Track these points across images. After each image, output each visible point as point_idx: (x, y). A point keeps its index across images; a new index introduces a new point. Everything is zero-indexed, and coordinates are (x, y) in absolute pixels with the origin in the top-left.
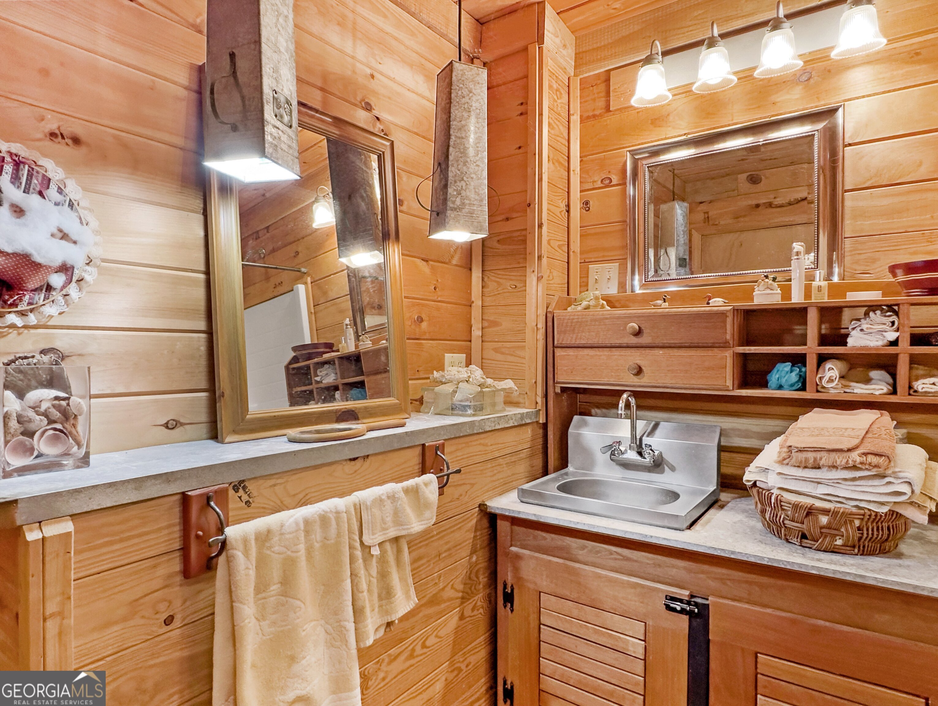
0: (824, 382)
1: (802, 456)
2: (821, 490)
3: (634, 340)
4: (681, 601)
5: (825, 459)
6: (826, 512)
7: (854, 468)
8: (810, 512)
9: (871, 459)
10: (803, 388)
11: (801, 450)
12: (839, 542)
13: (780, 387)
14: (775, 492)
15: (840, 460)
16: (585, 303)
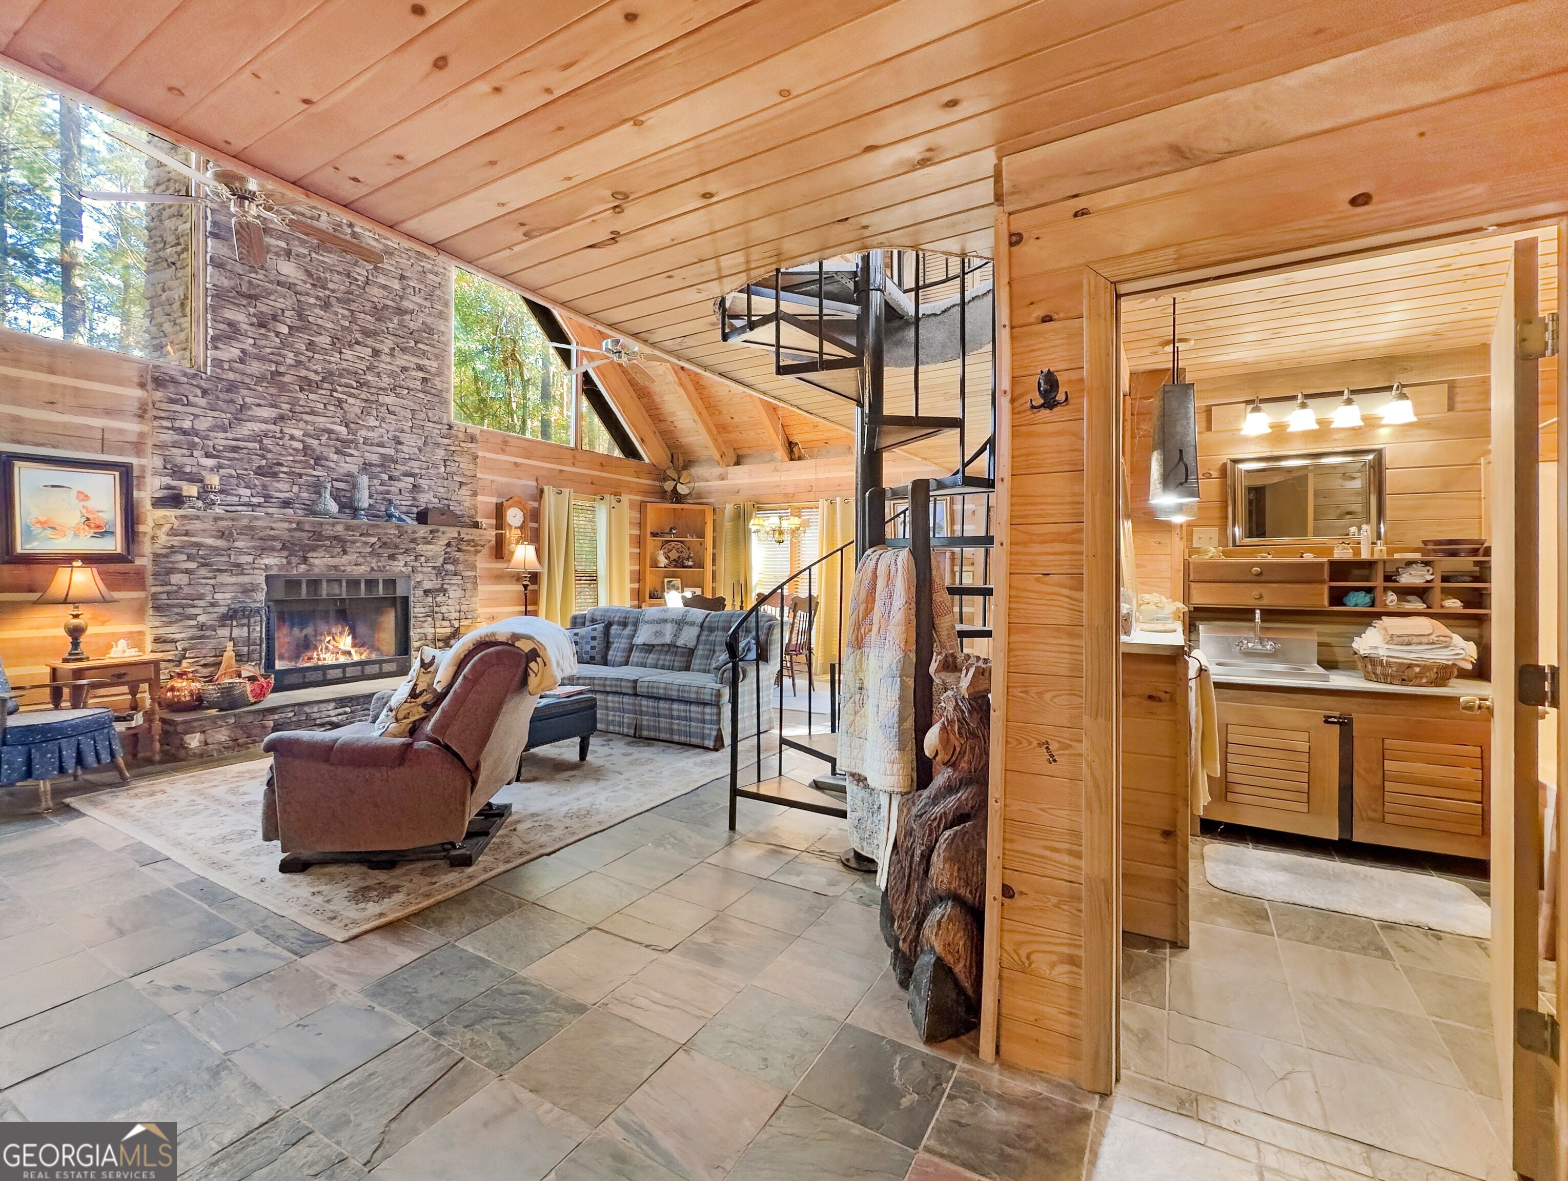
0: (1388, 602)
1: (1401, 639)
2: (1412, 656)
3: (1257, 578)
4: (1335, 717)
5: (1415, 640)
6: (1418, 666)
7: (1433, 643)
8: (1410, 666)
9: (1441, 638)
10: (1373, 605)
11: (1399, 636)
12: (1424, 681)
13: (1356, 605)
14: (1385, 659)
15: (1424, 640)
16: (1211, 555)
